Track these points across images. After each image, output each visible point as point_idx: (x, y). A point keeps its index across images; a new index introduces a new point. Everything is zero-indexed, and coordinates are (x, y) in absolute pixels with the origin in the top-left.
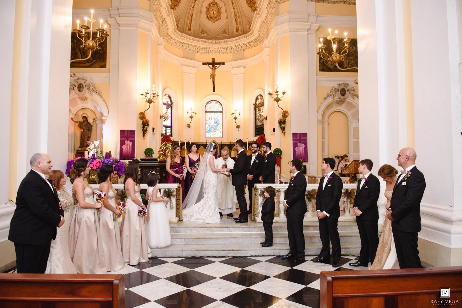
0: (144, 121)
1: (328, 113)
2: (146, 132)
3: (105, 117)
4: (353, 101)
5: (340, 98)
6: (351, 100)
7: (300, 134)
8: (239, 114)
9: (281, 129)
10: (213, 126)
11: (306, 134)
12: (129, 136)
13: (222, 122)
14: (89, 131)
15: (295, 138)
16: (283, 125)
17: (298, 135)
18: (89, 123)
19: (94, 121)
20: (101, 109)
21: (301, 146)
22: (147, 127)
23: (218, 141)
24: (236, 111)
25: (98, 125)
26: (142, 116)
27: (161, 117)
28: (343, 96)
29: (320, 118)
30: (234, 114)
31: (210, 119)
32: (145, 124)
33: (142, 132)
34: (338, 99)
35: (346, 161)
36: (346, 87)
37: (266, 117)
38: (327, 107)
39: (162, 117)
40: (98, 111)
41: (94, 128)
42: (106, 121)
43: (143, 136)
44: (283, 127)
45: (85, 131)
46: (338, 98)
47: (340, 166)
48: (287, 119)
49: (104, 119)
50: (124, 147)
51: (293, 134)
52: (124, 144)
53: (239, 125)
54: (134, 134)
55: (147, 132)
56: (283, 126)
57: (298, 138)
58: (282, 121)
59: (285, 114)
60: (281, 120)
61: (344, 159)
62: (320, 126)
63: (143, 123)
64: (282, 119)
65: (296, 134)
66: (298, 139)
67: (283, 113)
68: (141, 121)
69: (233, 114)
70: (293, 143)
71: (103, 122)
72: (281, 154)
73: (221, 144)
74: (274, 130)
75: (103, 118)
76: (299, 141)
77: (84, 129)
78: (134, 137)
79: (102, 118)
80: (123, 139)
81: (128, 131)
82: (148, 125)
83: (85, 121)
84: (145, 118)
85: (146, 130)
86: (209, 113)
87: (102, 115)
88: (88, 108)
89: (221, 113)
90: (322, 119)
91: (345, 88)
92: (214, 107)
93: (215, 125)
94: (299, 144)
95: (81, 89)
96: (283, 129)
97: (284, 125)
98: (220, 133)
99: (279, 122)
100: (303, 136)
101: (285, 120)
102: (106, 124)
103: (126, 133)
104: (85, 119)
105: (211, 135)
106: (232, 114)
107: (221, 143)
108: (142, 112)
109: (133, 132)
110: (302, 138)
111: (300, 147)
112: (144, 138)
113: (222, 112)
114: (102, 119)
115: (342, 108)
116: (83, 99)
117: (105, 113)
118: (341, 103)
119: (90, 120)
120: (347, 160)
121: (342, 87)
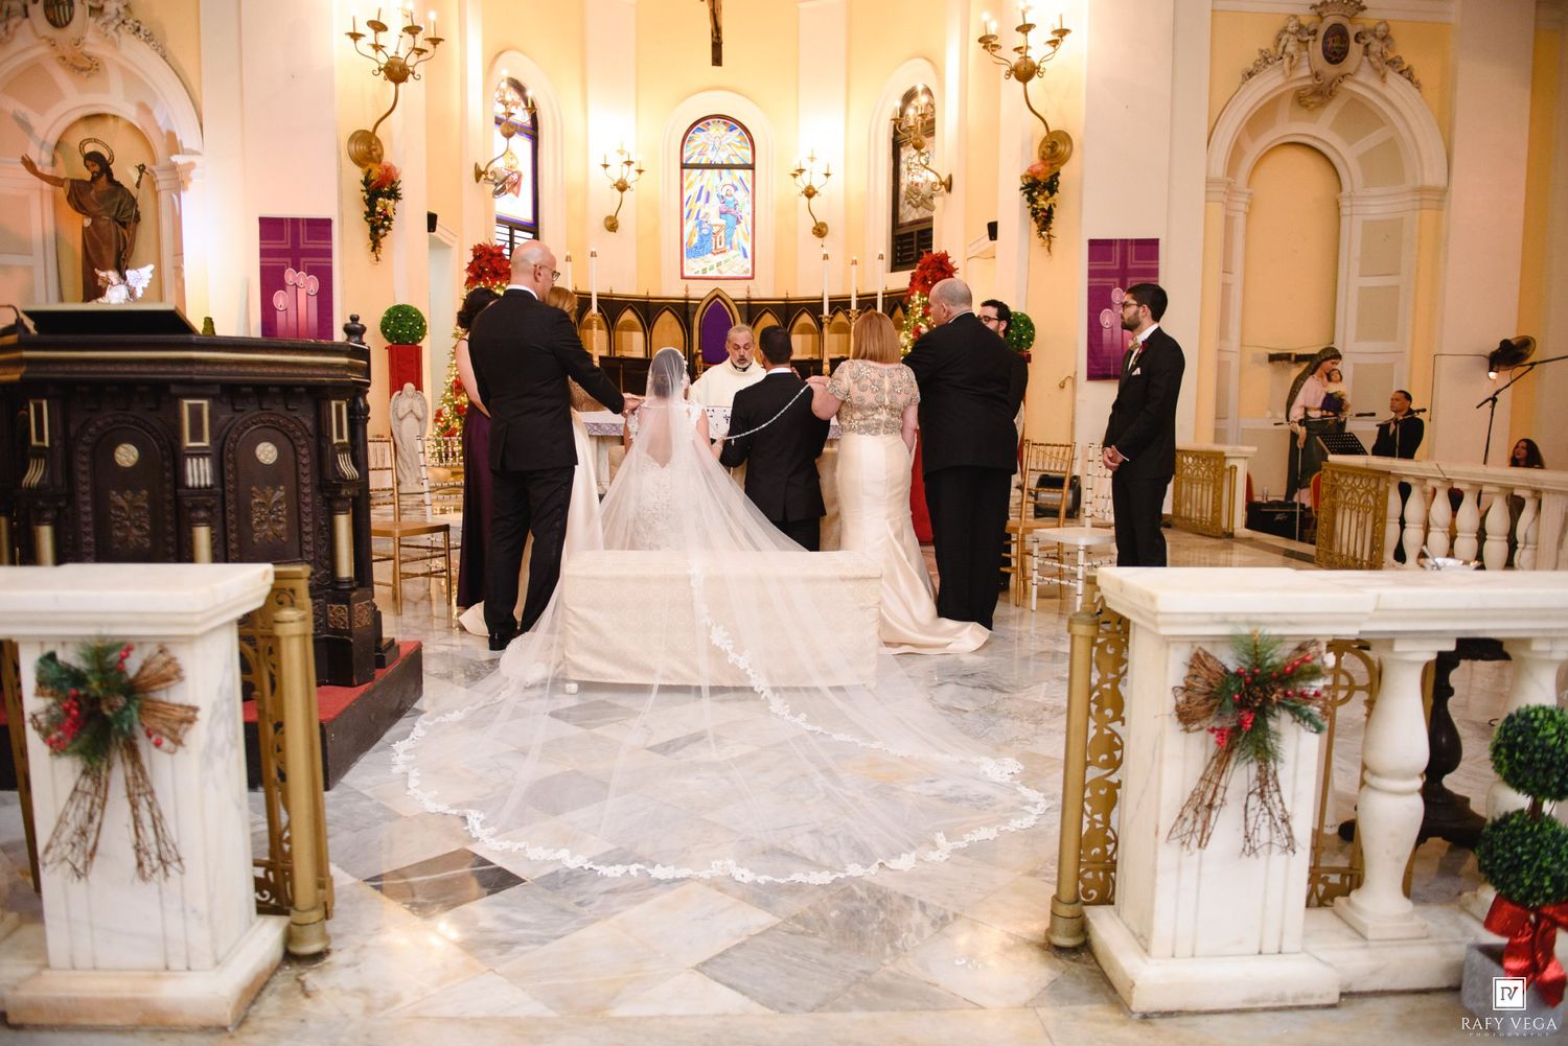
0: (370, 171)
1: (1254, 150)
2: (383, 226)
3: (184, 152)
4: (1376, 92)
5: (1315, 76)
6: (1370, 88)
7: (1124, 242)
8: (827, 175)
9: (1036, 221)
10: (715, 229)
11: (1155, 242)
12: (302, 246)
13: (754, 212)
14: (124, 225)
15: (1100, 266)
16: (1046, 199)
18: (122, 186)
19: (140, 177)
20: (168, 117)
22: (387, 201)
23: (735, 292)
24: (812, 159)
25: (164, 196)
26: (366, 148)
27: (478, 174)
28: (1336, 62)
29: (1219, 171)
30: (804, 174)
31: (703, 195)
32: (380, 190)
33: (367, 228)
34: (1308, 82)
35: (1329, 380)
36: (1351, 18)
37: (951, 178)
38: (1250, 119)
39: (486, 172)
40: (159, 128)
41: (145, 207)
42: (194, 174)
43: (374, 249)
44: (1043, 210)
45: (101, 224)
46: (1306, 73)
47: (1300, 400)
48: (1064, 170)
49: (184, 165)
50: (280, 300)
51: (1093, 243)
52: (282, 286)
53: (824, 225)
54: (328, 236)
55: (389, 228)
56: (1043, 203)
57: (1115, 265)
58: (1039, 178)
59: (1055, 148)
60: (1038, 173)
61: (1319, 370)
62: (1218, 210)
63: (366, 182)
64: (1039, 168)
65: (1108, 243)
66: (1117, 267)
67: (1045, 140)
68: (358, 174)
69: (801, 171)
70: (1091, 289)
71: (178, 181)
72: (1031, 338)
73: (749, 305)
74: (993, 230)
75: (178, 159)
76: (1117, 280)
77: (95, 217)
78: (328, 253)
79: (175, 158)
80: (275, 261)
81: (295, 221)
82: (394, 194)
83: (100, 175)
84: (380, 156)
85: (387, 218)
86: (697, 172)
87: (174, 145)
88: (114, 116)
89: (750, 171)
90: (1228, 176)
91: (1345, 23)
92: (720, 144)
93: (723, 222)
95: (64, 13)
96: (1044, 220)
97: (1050, 201)
98: (746, 256)
99: (1028, 186)
100: (1138, 257)
101: (1058, 174)
102: (190, 186)
103: (288, 230)
104: (97, 168)
105: (708, 266)
106: (795, 176)
107: (749, 300)
108: (365, 131)
109: (321, 228)
110: (1133, 264)
112: (378, 260)
113: (752, 167)
114: (173, 167)
115: (1320, 128)
116: (81, 70)
117: (188, 137)
118: (1316, 99)
119: (125, 174)
120: (1335, 376)
121: (1330, 20)
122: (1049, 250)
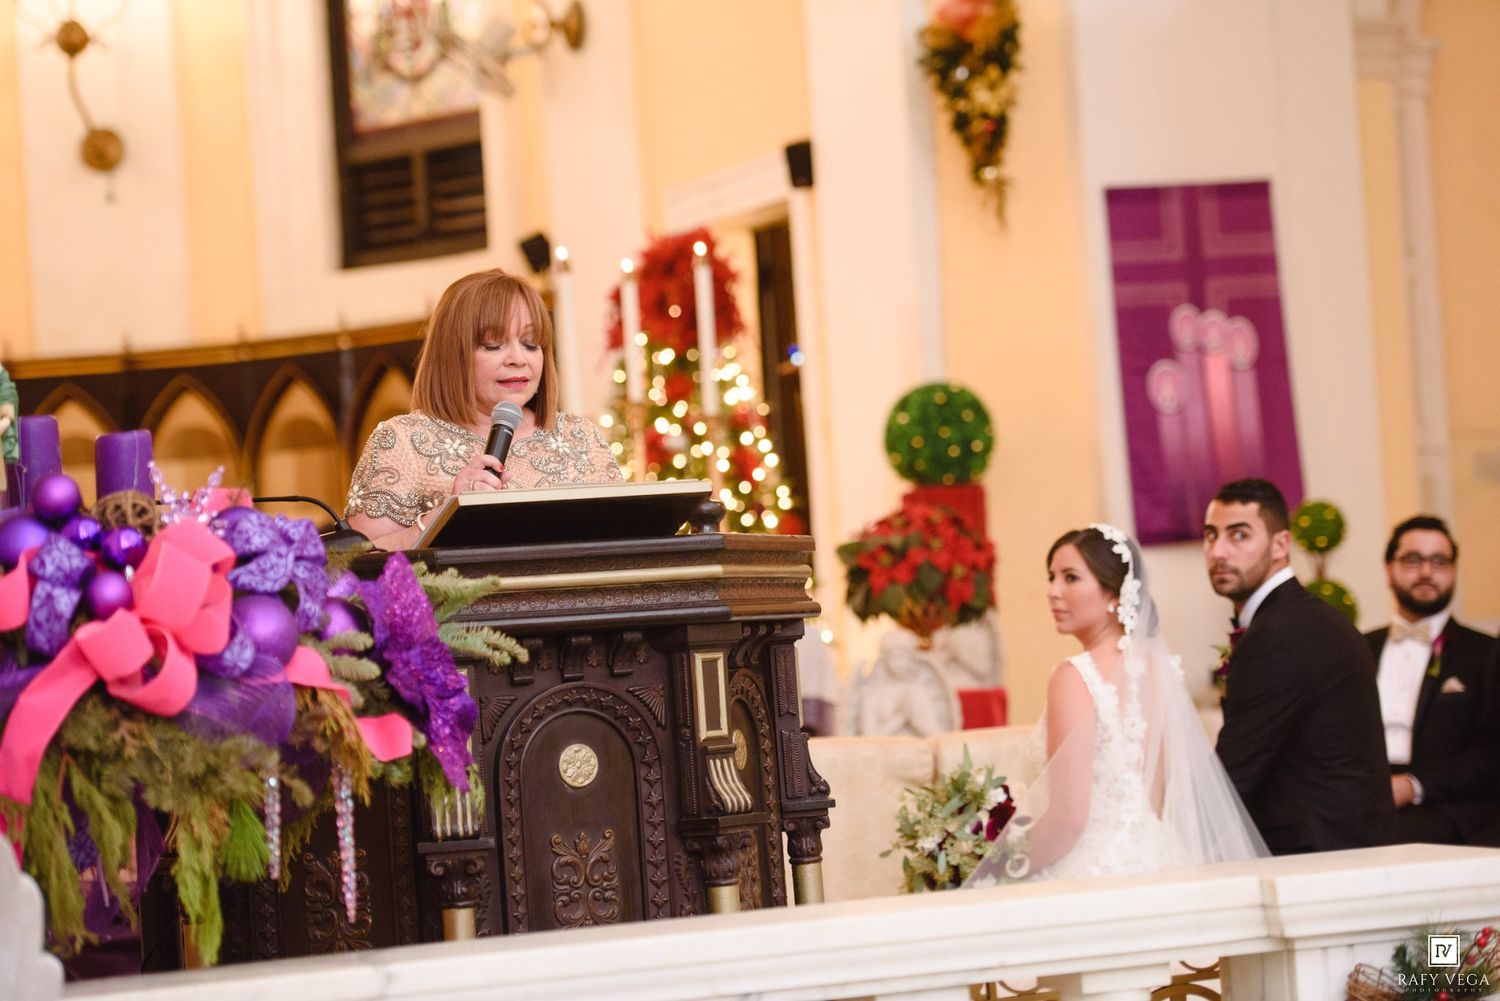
7: (1191, 194)
9: (968, 142)
11: (1261, 190)
15: (1141, 253)
16: (987, 87)
17: (1173, 212)
21: (1213, 339)
44: (985, 116)
51: (1117, 198)
56: (980, 98)
57: (1172, 249)
64: (958, 11)
65: (1153, 196)
66: (1179, 254)
70: (1123, 315)
76: (1183, 289)
94: (1185, 324)
96: (985, 141)
97: (1003, 92)
99: (936, 54)
100: (1229, 226)
110: (1214, 247)
111: (1201, 350)
122: (1000, 213)
